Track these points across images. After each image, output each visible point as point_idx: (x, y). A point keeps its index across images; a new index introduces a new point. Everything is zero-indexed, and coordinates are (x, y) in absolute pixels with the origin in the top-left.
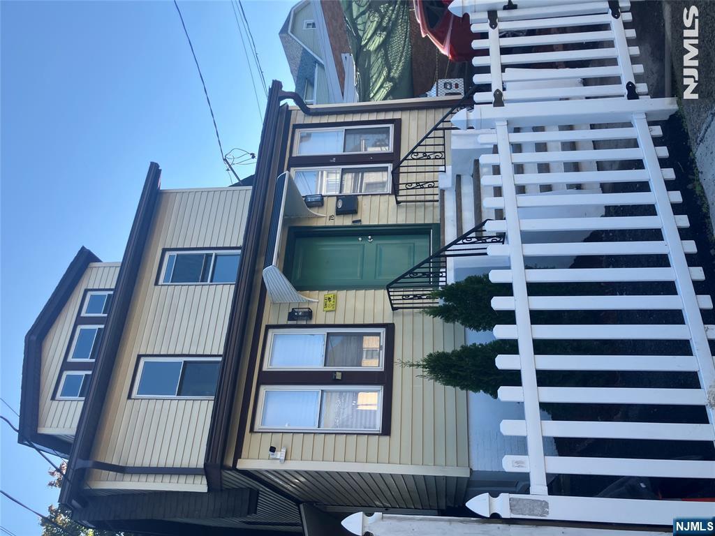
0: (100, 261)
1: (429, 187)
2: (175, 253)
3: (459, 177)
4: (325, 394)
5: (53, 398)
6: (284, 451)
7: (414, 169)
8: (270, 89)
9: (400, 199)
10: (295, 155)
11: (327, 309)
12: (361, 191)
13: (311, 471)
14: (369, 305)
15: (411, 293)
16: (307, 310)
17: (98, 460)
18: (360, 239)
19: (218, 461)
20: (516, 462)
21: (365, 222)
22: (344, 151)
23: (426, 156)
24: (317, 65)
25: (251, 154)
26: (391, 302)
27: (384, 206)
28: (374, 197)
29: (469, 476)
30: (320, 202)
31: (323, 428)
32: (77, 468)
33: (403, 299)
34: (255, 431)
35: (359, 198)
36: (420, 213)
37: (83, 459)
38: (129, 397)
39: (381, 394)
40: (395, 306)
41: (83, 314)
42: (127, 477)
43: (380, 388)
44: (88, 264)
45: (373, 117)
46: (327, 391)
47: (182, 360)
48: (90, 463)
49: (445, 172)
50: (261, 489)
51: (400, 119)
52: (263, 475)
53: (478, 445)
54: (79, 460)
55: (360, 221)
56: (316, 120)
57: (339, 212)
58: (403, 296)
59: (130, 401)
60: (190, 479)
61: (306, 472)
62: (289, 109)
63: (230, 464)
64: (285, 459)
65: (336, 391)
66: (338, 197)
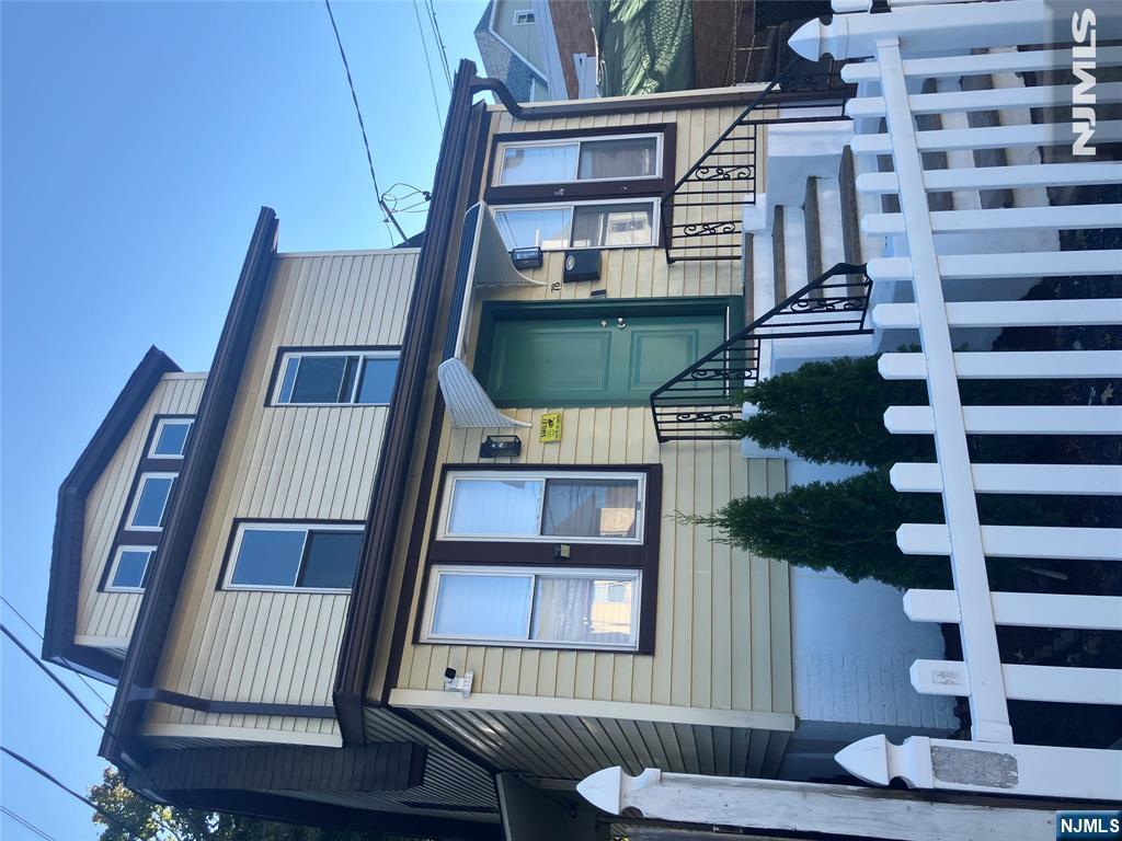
0: (179, 370)
1: (725, 233)
2: (299, 355)
3: (779, 210)
4: (541, 582)
5: (101, 588)
6: (470, 675)
7: (698, 199)
8: (456, 75)
9: (673, 254)
10: (495, 184)
11: (546, 439)
12: (603, 244)
13: (513, 713)
14: (619, 432)
15: (692, 409)
16: (512, 439)
17: (166, 689)
18: (604, 323)
19: (357, 691)
20: (941, 674)
21: (613, 294)
22: (578, 178)
23: (722, 174)
24: (533, 81)
25: (424, 193)
26: (657, 427)
27: (645, 268)
28: (628, 253)
29: (793, 729)
30: (536, 261)
31: (538, 640)
32: (130, 699)
33: (680, 421)
34: (421, 641)
35: (604, 254)
36: (709, 279)
37: (141, 686)
38: (219, 587)
39: (639, 584)
40: (663, 434)
41: (152, 455)
42: (213, 718)
43: (637, 574)
44: (162, 375)
45: (629, 120)
46: (545, 578)
47: (306, 528)
48: (151, 693)
49: (754, 203)
50: (431, 745)
51: (675, 124)
52: (435, 720)
53: (809, 676)
54: (134, 687)
55: (604, 292)
56: (532, 127)
57: (569, 277)
58: (679, 414)
59: (219, 594)
60: (315, 725)
61: (507, 714)
62: (488, 110)
63: (378, 697)
64: (472, 691)
65: (561, 578)
66: (567, 253)
